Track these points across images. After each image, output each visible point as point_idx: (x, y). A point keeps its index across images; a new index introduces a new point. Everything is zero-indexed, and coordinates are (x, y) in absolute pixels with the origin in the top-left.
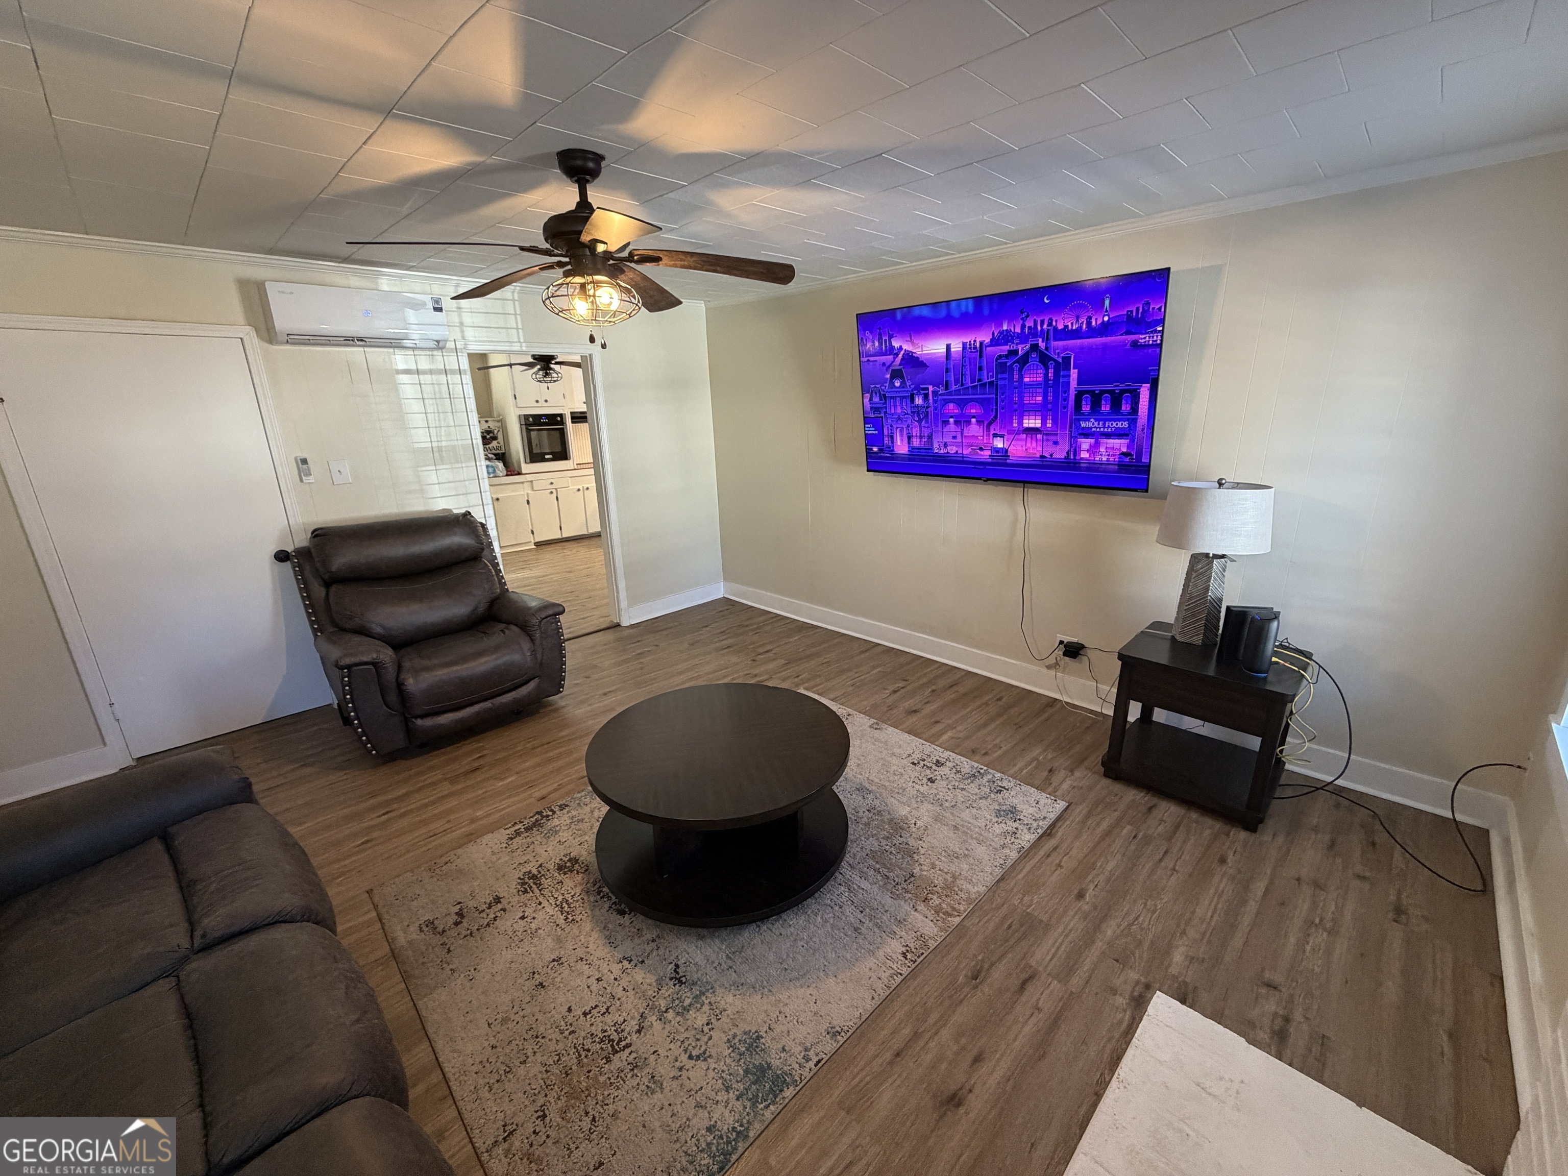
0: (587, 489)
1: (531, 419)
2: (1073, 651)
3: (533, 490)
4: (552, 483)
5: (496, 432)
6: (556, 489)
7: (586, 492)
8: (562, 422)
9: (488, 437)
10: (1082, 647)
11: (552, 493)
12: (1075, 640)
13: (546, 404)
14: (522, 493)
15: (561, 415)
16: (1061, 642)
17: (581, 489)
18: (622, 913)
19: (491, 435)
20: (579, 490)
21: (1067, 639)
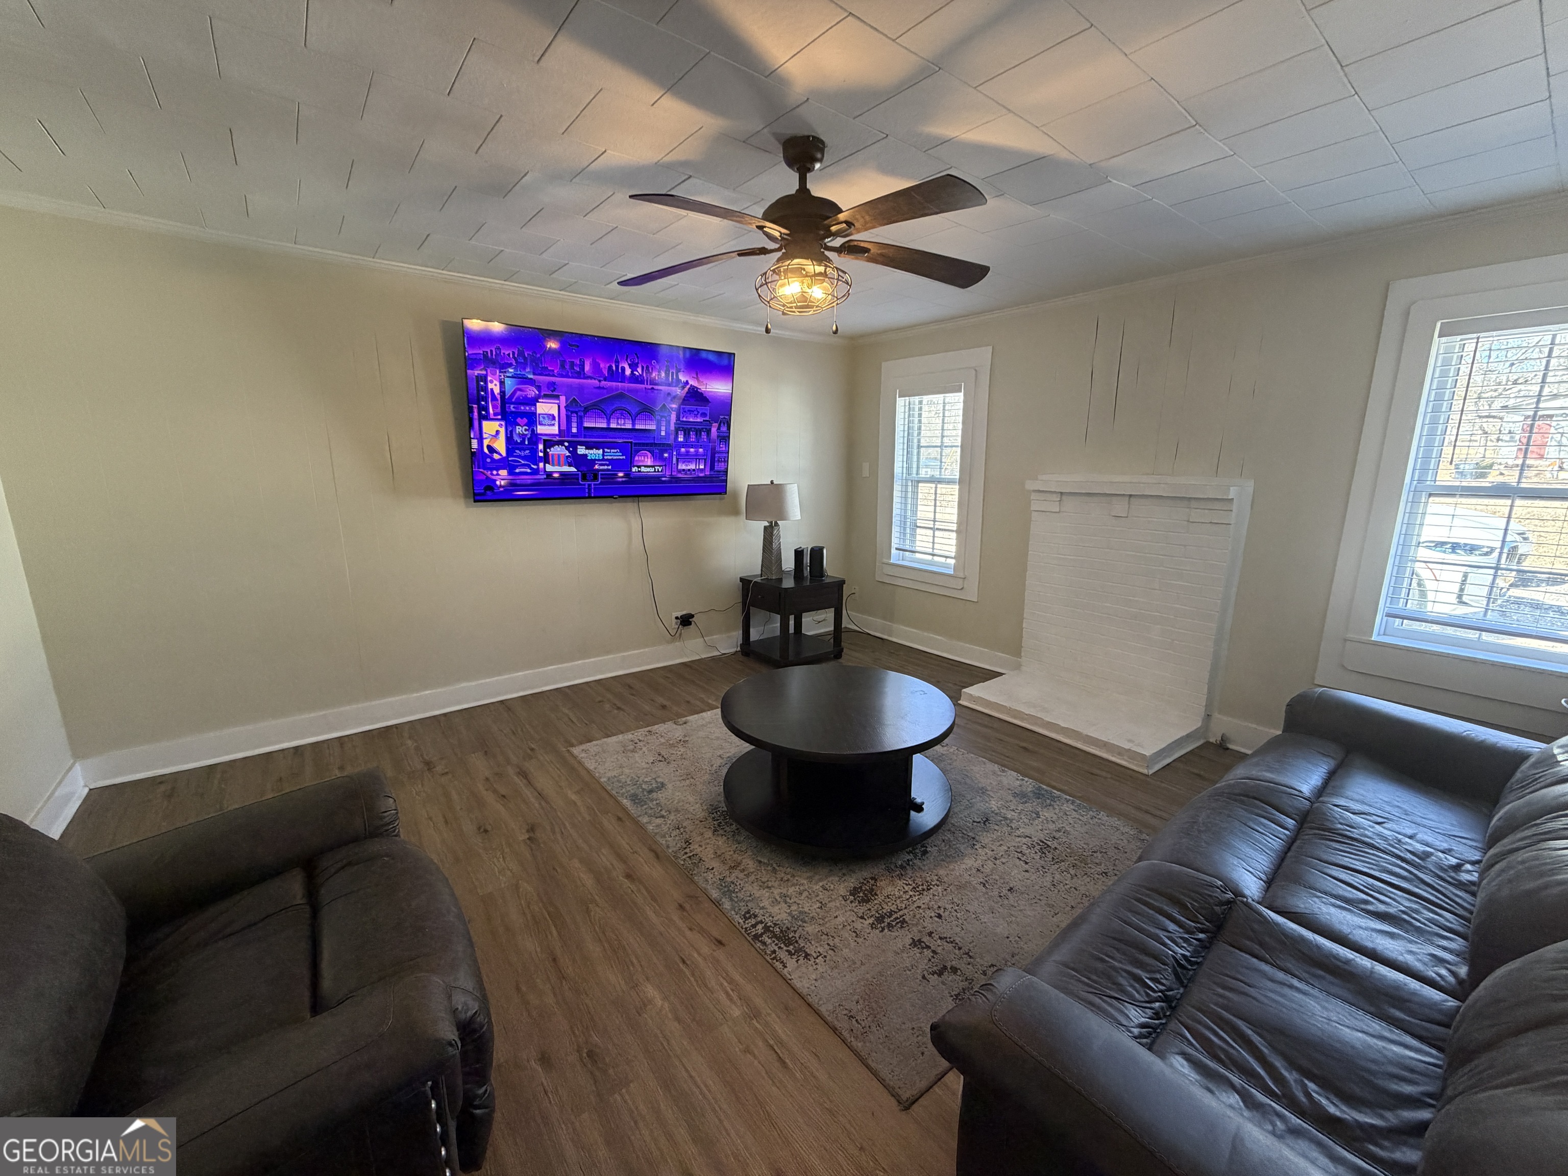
2: (686, 621)
10: (692, 616)
12: (684, 613)
16: (677, 618)
18: (925, 853)
21: (679, 614)
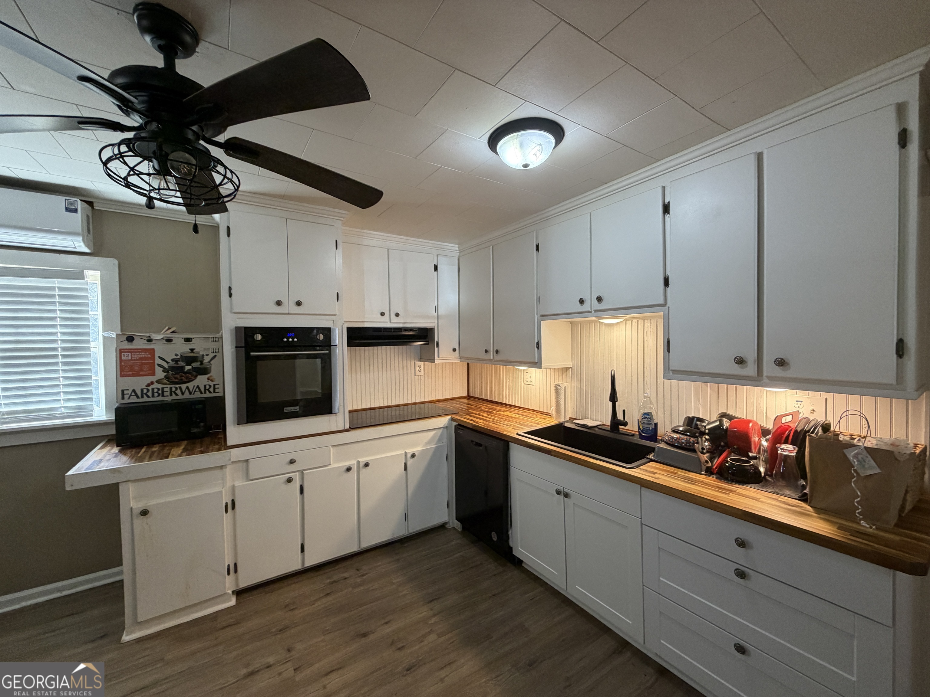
0: (367, 465)
1: (259, 337)
3: (248, 478)
4: (292, 462)
5: (207, 359)
6: (302, 472)
7: (364, 471)
8: (328, 344)
9: (188, 368)
11: (289, 480)
13: (297, 310)
14: (218, 489)
15: (327, 332)
17: (355, 468)
19: (195, 365)
20: (349, 469)
